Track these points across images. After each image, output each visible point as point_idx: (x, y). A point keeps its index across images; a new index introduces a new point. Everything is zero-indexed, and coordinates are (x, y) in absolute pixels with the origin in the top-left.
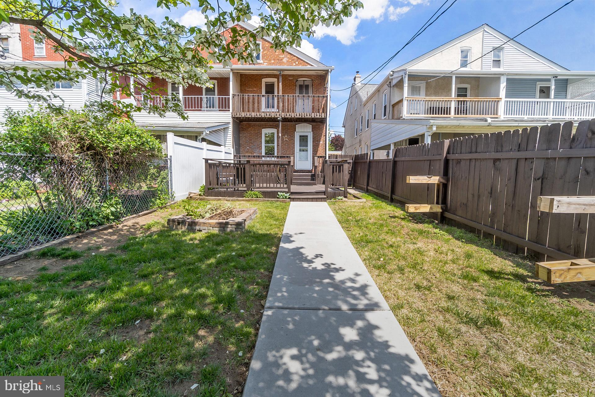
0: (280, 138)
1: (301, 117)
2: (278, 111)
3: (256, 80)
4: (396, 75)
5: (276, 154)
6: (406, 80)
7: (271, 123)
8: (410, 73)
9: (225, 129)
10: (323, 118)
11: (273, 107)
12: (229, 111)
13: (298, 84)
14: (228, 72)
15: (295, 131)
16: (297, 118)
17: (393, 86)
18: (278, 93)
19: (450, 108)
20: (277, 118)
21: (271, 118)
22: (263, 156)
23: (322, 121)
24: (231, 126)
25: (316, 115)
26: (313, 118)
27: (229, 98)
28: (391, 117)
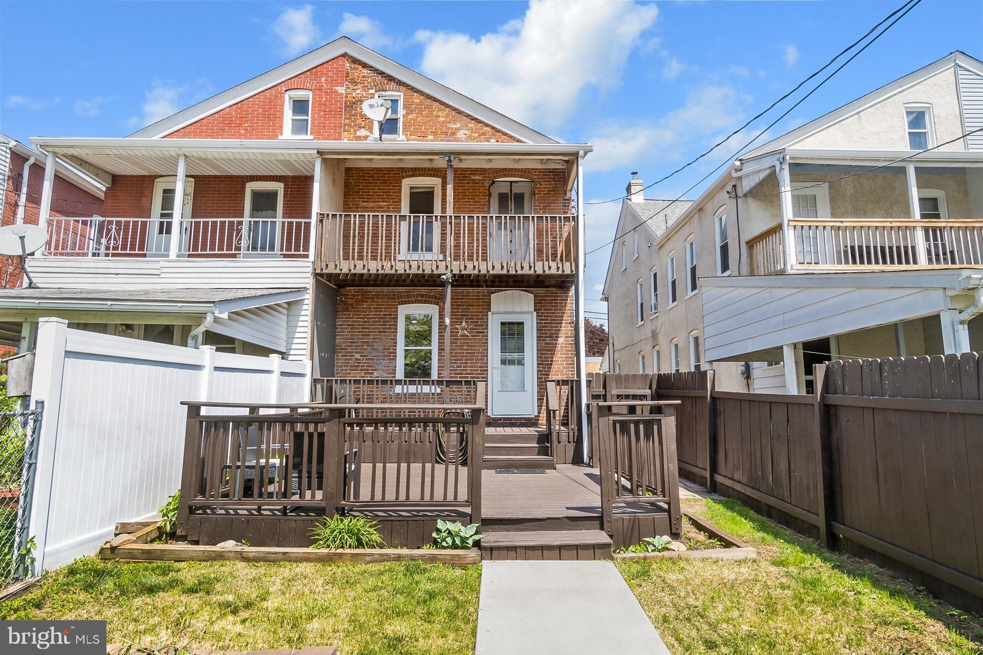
0: (448, 330)
1: (505, 272)
2: (441, 257)
3: (385, 182)
4: (748, 168)
5: (434, 376)
6: (785, 176)
7: (423, 290)
8: (794, 158)
9: (293, 307)
10: (567, 276)
11: (429, 249)
12: (307, 256)
13: (495, 191)
14: (309, 158)
15: (489, 310)
16: (495, 276)
17: (745, 195)
18: (444, 209)
19: (913, 248)
20: (440, 275)
21: (423, 276)
22: (399, 382)
23: (565, 283)
24: (309, 298)
25: (546, 268)
26: (539, 276)
27: (308, 225)
28: (745, 269)
